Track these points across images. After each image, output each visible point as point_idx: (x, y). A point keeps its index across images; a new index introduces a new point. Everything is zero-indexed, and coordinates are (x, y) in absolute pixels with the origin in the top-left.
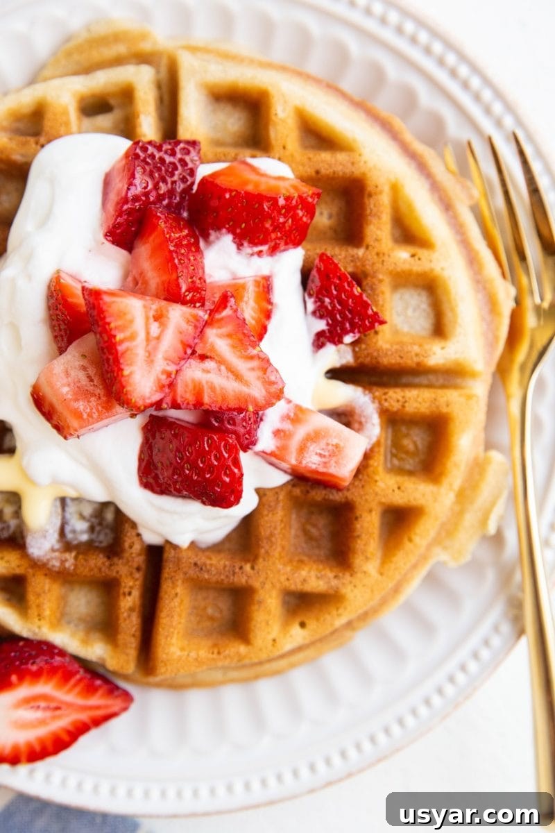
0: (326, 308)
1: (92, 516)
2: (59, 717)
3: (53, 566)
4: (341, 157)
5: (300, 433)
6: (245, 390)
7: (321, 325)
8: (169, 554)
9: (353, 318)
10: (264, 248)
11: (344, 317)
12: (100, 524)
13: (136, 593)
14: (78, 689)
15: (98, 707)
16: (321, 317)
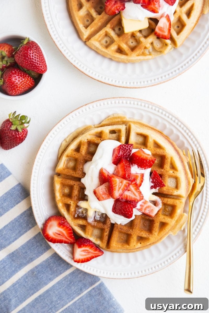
0: (154, 181)
1: (101, 215)
2: (89, 255)
3: (92, 224)
4: (161, 151)
5: (145, 206)
6: (136, 197)
7: (153, 184)
8: (116, 225)
9: (159, 184)
11: (157, 184)
12: (102, 217)
13: (108, 232)
14: (93, 250)
15: (97, 254)
16: (153, 183)
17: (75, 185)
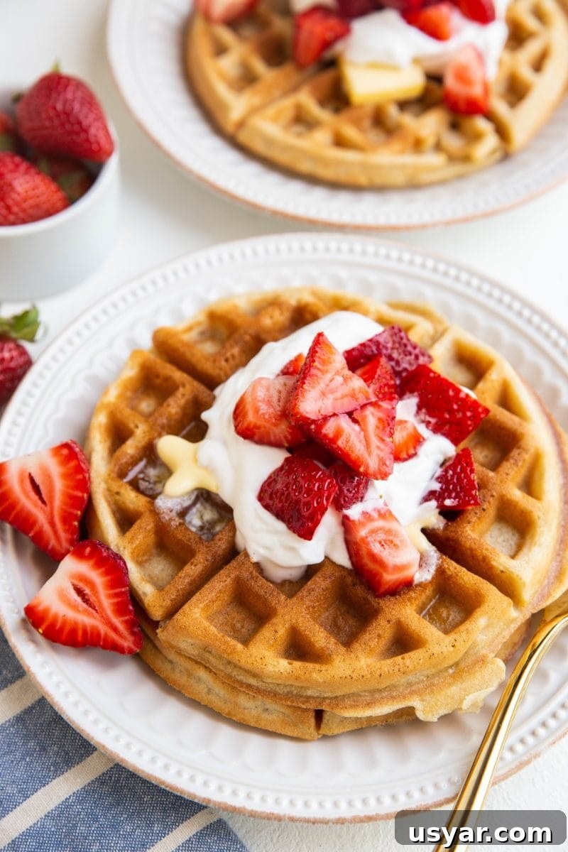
0: (447, 477)
1: (207, 522)
2: (89, 614)
3: (164, 518)
5: (380, 523)
6: (366, 455)
7: (436, 486)
8: (240, 558)
9: (461, 492)
10: (433, 421)
11: (455, 489)
12: (209, 530)
13: (200, 568)
16: (440, 482)
17: (184, 386)
